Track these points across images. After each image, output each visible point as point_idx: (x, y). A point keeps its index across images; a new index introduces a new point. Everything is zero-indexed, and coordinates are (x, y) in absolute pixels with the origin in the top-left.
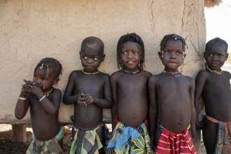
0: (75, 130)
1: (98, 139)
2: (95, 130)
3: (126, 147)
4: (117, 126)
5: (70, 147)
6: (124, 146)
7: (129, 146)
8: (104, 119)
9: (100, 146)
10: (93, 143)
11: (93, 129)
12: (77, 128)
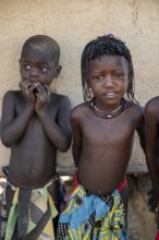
0: (13, 188)
1: (51, 202)
2: (46, 187)
3: (86, 227)
4: (76, 191)
5: (6, 219)
6: (83, 226)
7: (90, 226)
8: (58, 170)
9: (55, 213)
10: (44, 209)
11: (42, 187)
12: (16, 186)
